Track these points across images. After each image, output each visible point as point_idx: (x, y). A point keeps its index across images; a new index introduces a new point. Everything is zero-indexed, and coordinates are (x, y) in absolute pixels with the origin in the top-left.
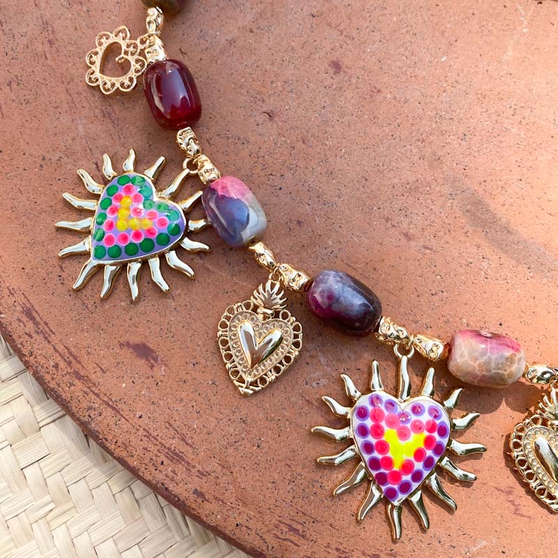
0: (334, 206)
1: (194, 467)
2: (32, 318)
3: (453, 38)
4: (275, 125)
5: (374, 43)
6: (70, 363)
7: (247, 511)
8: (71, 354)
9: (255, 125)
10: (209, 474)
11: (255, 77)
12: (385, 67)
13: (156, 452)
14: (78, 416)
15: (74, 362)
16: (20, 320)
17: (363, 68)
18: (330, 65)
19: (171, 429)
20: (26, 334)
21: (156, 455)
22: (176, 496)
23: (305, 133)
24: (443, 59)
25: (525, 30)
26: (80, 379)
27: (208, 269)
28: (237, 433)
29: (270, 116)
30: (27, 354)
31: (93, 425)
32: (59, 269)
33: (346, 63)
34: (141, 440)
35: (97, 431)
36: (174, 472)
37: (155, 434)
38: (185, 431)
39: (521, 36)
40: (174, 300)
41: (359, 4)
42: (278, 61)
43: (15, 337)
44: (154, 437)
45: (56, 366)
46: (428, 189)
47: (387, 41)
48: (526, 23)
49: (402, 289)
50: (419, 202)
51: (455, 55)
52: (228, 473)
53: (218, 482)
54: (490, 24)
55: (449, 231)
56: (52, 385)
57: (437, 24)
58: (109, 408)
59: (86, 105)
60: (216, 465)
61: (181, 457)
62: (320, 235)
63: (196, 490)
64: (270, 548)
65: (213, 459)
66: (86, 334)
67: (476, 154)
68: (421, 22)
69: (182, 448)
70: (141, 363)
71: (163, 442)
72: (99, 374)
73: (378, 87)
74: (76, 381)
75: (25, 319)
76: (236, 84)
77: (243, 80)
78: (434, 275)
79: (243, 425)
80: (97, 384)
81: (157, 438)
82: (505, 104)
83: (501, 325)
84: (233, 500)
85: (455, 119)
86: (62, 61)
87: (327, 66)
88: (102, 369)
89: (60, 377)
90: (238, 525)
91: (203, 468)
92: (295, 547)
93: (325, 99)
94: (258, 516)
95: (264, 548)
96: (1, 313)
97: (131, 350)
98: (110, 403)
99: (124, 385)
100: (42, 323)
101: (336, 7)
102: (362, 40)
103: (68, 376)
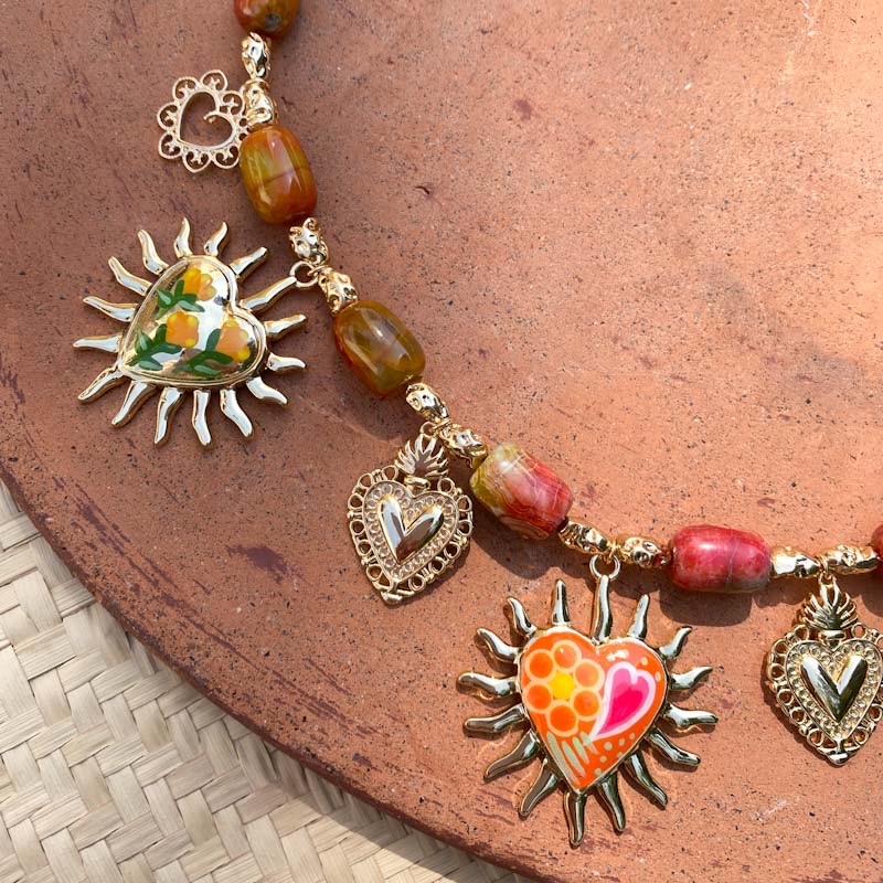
0: (535, 323)
1: (351, 722)
2: (95, 521)
3: (701, 53)
4: (436, 205)
5: (580, 67)
6: (156, 583)
7: (434, 780)
8: (156, 569)
9: (405, 207)
10: (375, 731)
11: (400, 133)
12: (600, 106)
13: (294, 704)
14: (174, 658)
15: (161, 580)
16: (75, 525)
17: (565, 108)
18: (514, 107)
19: (313, 668)
20: (87, 543)
21: (295, 709)
22: (328, 766)
23: (483, 215)
24: (688, 87)
25: (811, 34)
26: (172, 606)
27: (351, 431)
28: (411, 668)
29: (428, 192)
30: (91, 574)
31: (198, 671)
32: (127, 445)
33: (539, 102)
34: (271, 688)
35: (205, 680)
36: (322, 731)
37: (291, 678)
38: (334, 670)
39: (806, 42)
40: (304, 479)
41: (552, 9)
42: (434, 104)
43: (71, 550)
44: (288, 683)
45: (136, 588)
46: (674, 288)
47: (600, 63)
48: (812, 21)
49: (642, 441)
50: (662, 309)
51: (705, 80)
52: (403, 727)
53: (388, 742)
54: (757, 27)
55: (710, 350)
56: (133, 616)
57: (674, 33)
58: (219, 645)
59: (146, 192)
60: (384, 716)
61: (331, 709)
62: (515, 370)
63: (357, 754)
64: (471, 830)
65: (378, 709)
66: (176, 539)
67: (745, 231)
68: (649, 30)
69: (332, 695)
70: (262, 575)
71: (304, 688)
72: (200, 596)
73: (592, 136)
74: (168, 609)
75: (83, 522)
76: (371, 145)
77: (382, 139)
78: (689, 419)
79: (420, 656)
80: (199, 611)
81: (294, 683)
82: (786, 150)
83: (794, 485)
84: (412, 765)
85: (710, 178)
86: (104, 128)
87: (509, 108)
88: (204, 588)
89: (142, 604)
90: (421, 800)
91: (365, 723)
92: (509, 826)
93: (510, 160)
94: (450, 785)
95: (463, 829)
96: (47, 516)
97: (245, 557)
98: (221, 637)
99: (239, 610)
100: (109, 526)
101: (518, 16)
102: (562, 64)
103: (154, 601)
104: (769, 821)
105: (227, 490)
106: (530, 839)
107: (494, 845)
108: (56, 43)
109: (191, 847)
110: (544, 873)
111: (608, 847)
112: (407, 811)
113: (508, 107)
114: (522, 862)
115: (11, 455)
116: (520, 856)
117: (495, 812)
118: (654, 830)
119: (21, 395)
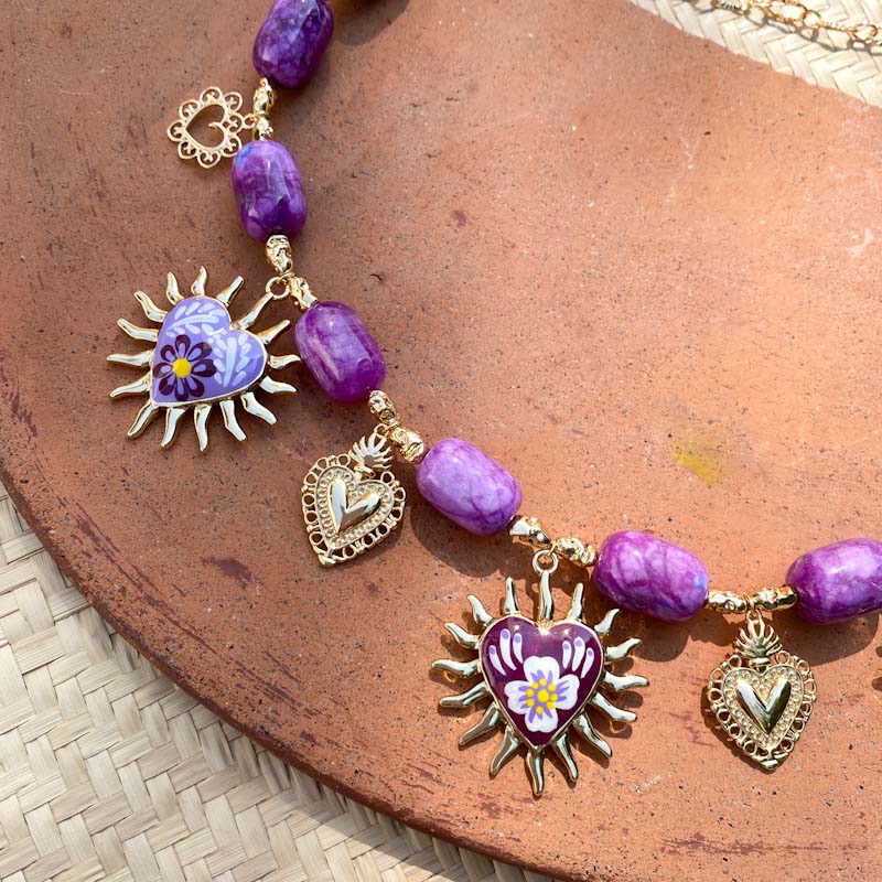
0: (464, 386)
1: (300, 705)
2: (91, 534)
3: (602, 180)
4: (386, 290)
5: (506, 187)
6: (140, 587)
8: (140, 574)
9: (361, 290)
10: (320, 713)
11: (360, 232)
12: (520, 218)
13: (252, 689)
14: (152, 650)
15: (145, 584)
16: (74, 536)
17: (492, 218)
18: (452, 216)
19: (270, 659)
20: (83, 552)
21: (253, 693)
22: (278, 742)
23: (425, 299)
24: (591, 205)
25: (690, 167)
26: (153, 605)
28: (352, 661)
29: (380, 279)
30: (85, 577)
31: (172, 661)
33: (472, 213)
34: (234, 675)
35: (177, 668)
36: (275, 712)
37: (250, 667)
38: (288, 661)
39: (686, 174)
40: (269, 505)
42: (388, 211)
43: (69, 557)
44: (249, 671)
45: (123, 590)
46: (576, 361)
47: (522, 184)
48: (691, 158)
49: (548, 481)
50: (567, 378)
51: (605, 200)
52: (343, 710)
53: (331, 722)
54: (647, 160)
55: (603, 411)
56: (119, 614)
57: (582, 163)
58: (191, 639)
59: (148, 270)
60: (328, 701)
61: (284, 694)
62: (447, 422)
63: (304, 732)
64: (398, 797)
65: (323, 694)
66: (159, 550)
67: (633, 318)
68: (562, 160)
69: (286, 682)
70: (230, 582)
71: (261, 676)
72: (177, 598)
73: (513, 241)
74: (150, 607)
75: (80, 534)
76: (335, 241)
77: (345, 236)
78: (586, 465)
79: (360, 651)
80: (175, 610)
81: (253, 671)
82: (668, 256)
83: (670, 520)
84: (350, 742)
85: (607, 276)
88: (181, 591)
89: (127, 604)
90: (356, 772)
91: (312, 706)
92: (429, 795)
93: (448, 257)
94: (381, 760)
95: (390, 797)
96: (51, 529)
97: (216, 567)
98: (193, 632)
99: (209, 610)
100: (103, 538)
101: (457, 145)
102: (491, 184)
103: (138, 602)
104: (645, 793)
105: (204, 512)
106: (447, 806)
107: (416, 810)
108: (79, 149)
109: (156, 822)
110: (458, 834)
111: (512, 813)
112: (344, 781)
113: (447, 216)
114: (440, 825)
115: (22, 477)
116: (438, 820)
117: (418, 783)
118: (551, 799)
119: (33, 429)
